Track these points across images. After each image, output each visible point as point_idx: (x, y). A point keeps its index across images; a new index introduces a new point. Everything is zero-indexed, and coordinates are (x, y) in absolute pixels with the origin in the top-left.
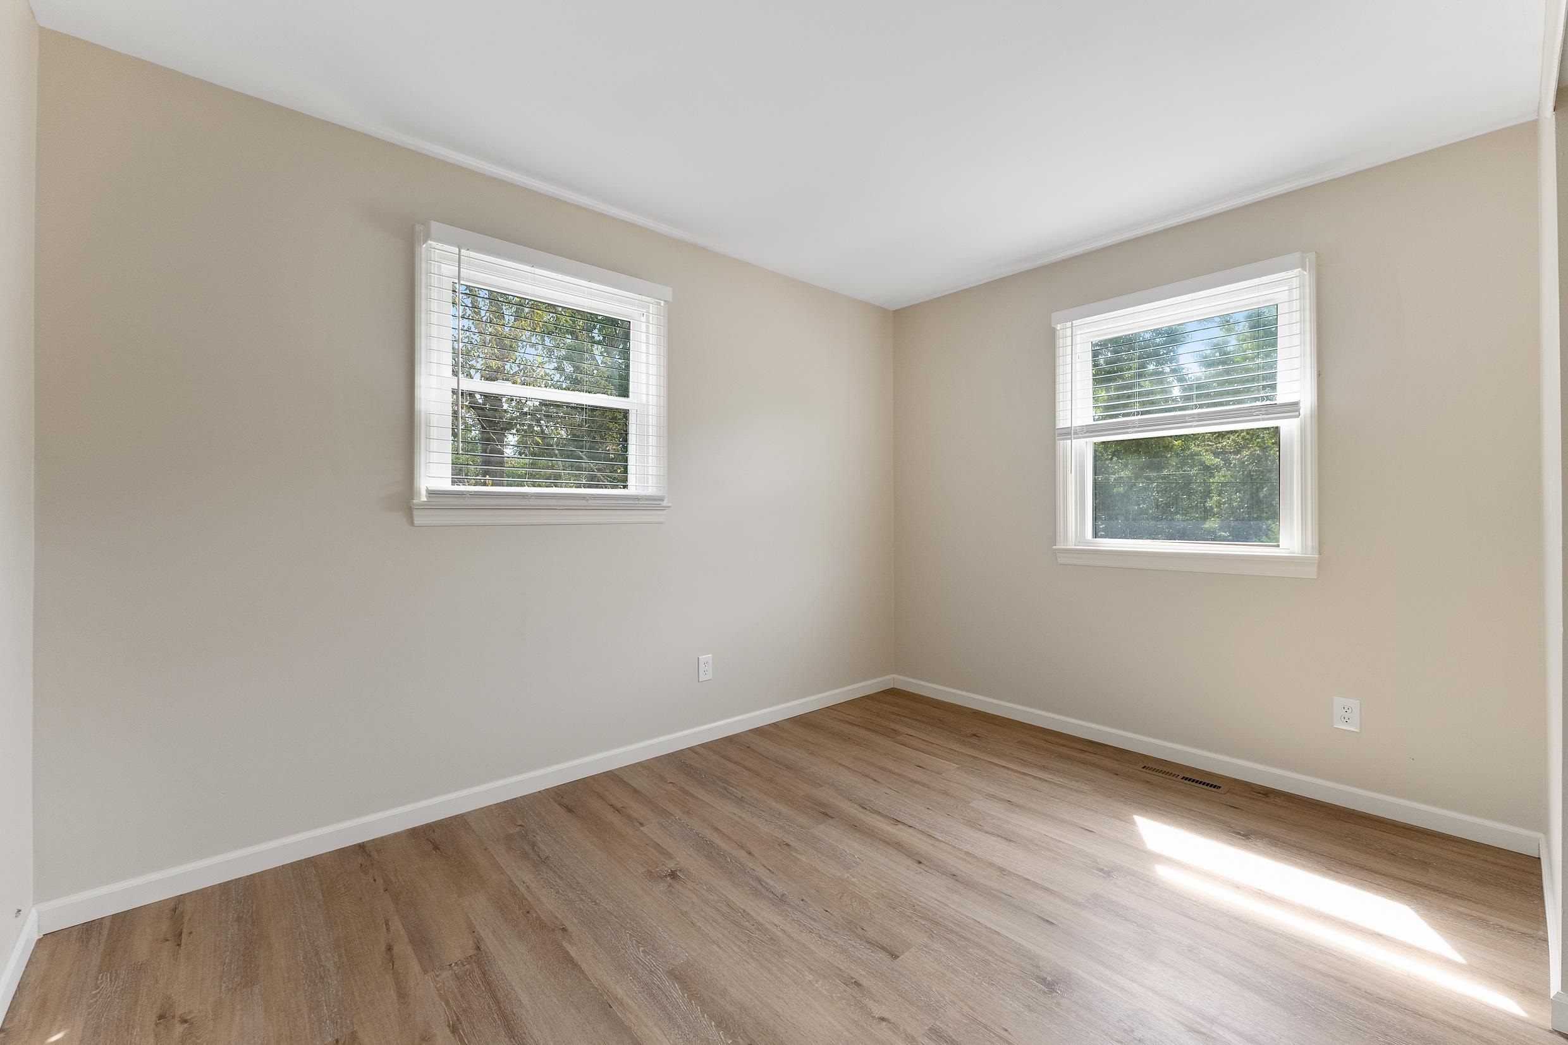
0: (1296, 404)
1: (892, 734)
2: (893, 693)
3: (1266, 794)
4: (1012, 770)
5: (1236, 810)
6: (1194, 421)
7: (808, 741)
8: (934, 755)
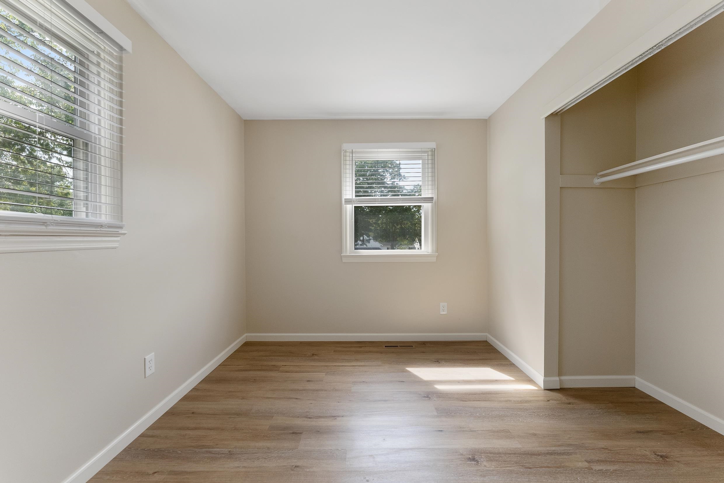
0: (432, 198)
1: (275, 368)
2: (247, 344)
3: (424, 344)
4: (347, 366)
5: (424, 353)
6: (400, 201)
7: (231, 392)
8: (309, 372)
